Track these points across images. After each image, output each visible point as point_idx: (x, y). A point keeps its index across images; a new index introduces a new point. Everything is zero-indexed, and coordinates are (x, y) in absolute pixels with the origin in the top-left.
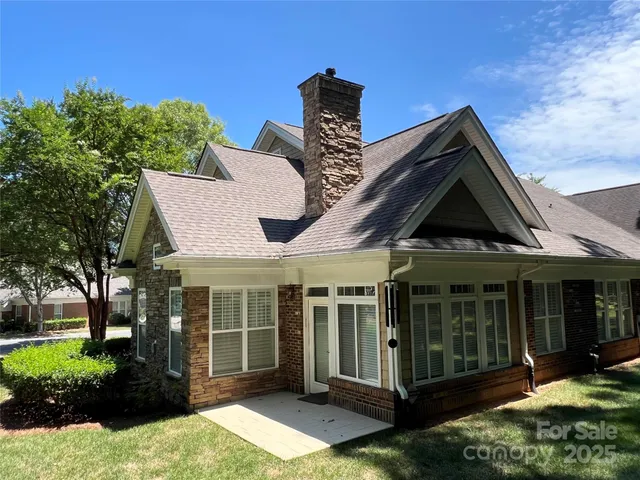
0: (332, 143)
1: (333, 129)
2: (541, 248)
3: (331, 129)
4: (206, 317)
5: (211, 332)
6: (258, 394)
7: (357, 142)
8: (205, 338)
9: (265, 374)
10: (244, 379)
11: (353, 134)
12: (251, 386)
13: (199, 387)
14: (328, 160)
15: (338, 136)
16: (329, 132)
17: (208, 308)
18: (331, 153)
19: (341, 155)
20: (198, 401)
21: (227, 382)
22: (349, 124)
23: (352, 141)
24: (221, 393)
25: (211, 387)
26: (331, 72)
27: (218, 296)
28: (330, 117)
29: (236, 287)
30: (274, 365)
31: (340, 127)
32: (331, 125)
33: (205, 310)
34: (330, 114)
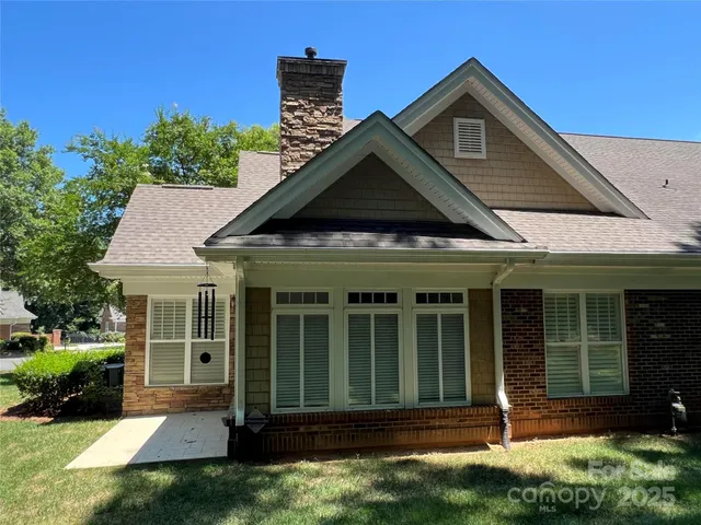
0: (297, 133)
1: (301, 118)
2: (524, 241)
3: (295, 118)
4: (143, 326)
5: (148, 341)
6: (202, 409)
7: (334, 129)
8: (142, 347)
9: (211, 389)
10: (185, 392)
11: (330, 119)
12: (193, 401)
13: (133, 395)
14: (291, 154)
15: (305, 125)
16: (294, 122)
17: (145, 317)
18: (297, 145)
19: (311, 146)
20: (131, 408)
21: (164, 394)
22: (324, 109)
23: (328, 127)
24: (157, 403)
25: (146, 396)
26: (310, 52)
27: (157, 306)
28: (296, 104)
29: (180, 297)
30: (223, 380)
31: (311, 113)
32: (296, 113)
33: (141, 319)
34: (296, 100)
